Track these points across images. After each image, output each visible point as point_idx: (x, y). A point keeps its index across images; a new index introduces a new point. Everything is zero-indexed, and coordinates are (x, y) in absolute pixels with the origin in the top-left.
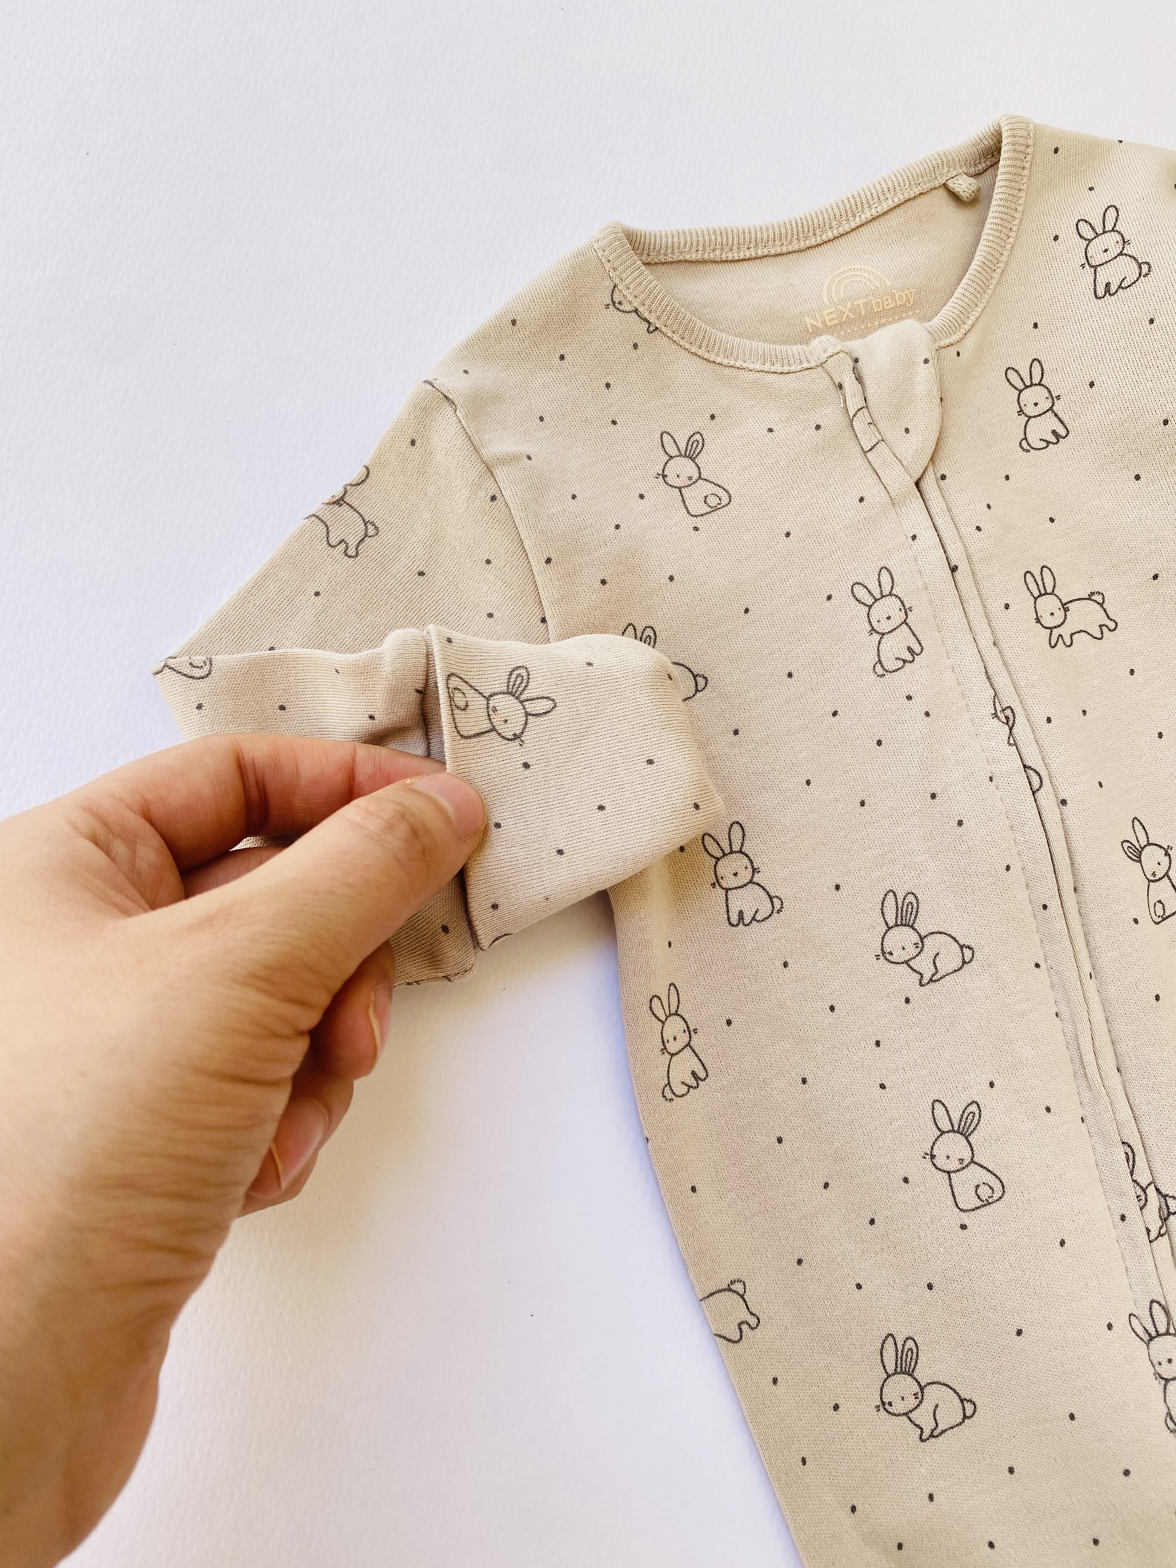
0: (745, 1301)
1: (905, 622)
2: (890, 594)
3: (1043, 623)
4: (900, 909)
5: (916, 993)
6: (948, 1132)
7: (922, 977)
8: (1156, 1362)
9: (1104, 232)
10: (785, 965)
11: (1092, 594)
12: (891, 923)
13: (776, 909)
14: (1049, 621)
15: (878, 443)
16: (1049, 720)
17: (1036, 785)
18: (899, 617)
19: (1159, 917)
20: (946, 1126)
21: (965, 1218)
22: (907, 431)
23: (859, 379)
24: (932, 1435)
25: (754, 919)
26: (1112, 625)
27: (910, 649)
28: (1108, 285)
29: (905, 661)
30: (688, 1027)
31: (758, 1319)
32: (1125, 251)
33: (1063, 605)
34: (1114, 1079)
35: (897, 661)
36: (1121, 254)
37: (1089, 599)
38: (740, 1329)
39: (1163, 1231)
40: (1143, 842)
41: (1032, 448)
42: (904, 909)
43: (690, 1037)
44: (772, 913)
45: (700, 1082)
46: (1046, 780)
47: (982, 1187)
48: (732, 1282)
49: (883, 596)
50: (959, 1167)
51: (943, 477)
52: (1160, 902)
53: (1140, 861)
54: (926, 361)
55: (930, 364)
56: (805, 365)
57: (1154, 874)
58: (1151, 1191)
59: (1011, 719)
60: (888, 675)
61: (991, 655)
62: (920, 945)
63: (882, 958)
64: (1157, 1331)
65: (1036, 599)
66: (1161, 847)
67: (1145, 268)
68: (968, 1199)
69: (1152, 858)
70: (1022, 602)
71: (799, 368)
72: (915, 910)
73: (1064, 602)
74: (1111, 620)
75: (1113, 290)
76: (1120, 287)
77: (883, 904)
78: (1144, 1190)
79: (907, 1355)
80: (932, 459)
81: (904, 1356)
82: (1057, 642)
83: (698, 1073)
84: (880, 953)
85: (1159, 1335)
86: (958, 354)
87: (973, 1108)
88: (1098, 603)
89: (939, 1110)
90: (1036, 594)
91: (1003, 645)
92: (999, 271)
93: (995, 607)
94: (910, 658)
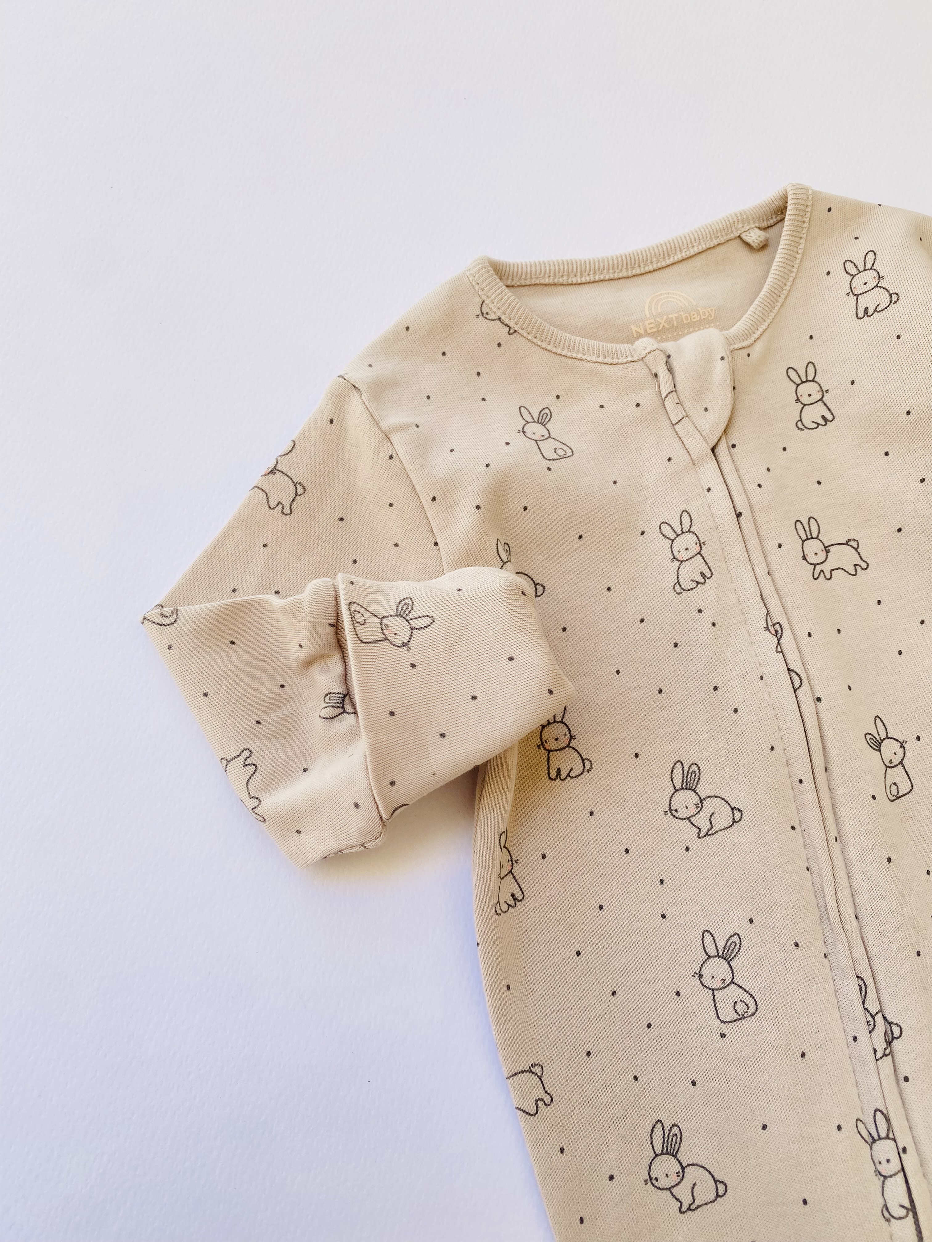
0: (542, 1082)
1: (699, 553)
2: (689, 531)
3: (808, 560)
4: (685, 776)
5: (695, 843)
6: (714, 957)
7: (700, 831)
8: (876, 1162)
9: (865, 270)
10: (592, 813)
11: (849, 540)
12: (678, 786)
13: (586, 769)
14: (813, 559)
15: (683, 418)
16: (810, 635)
17: (797, 685)
18: (695, 549)
19: (893, 796)
20: (712, 951)
21: (724, 1028)
22: (706, 410)
23: (670, 370)
24: (689, 1209)
25: (568, 775)
26: (864, 565)
27: (702, 574)
28: (866, 309)
29: (698, 583)
30: (511, 858)
31: (552, 1098)
32: (880, 285)
33: (825, 547)
34: (851, 925)
35: (692, 582)
36: (877, 286)
37: (847, 544)
38: (537, 1105)
39: (887, 1052)
40: (883, 736)
41: (806, 428)
42: (689, 776)
43: (512, 866)
44: (583, 771)
45: (517, 903)
46: (805, 681)
47: (739, 1003)
48: (533, 1065)
49: (683, 533)
50: (722, 985)
51: (734, 446)
52: (895, 784)
53: (880, 751)
54: (722, 358)
55: (725, 361)
56: (630, 359)
57: (891, 762)
58: (880, 1019)
59: (780, 632)
60: (684, 593)
61: (766, 582)
62: (700, 805)
63: (669, 813)
64: (879, 1135)
65: (803, 541)
66: (897, 740)
67: (894, 298)
68: (728, 1013)
69: (890, 749)
70: (792, 543)
71: (625, 361)
72: (697, 778)
73: (826, 545)
74: (864, 561)
75: (870, 313)
76: (875, 311)
77: (672, 771)
78: (873, 1017)
79: (672, 1139)
80: (725, 431)
81: (670, 1140)
82: (819, 575)
83: (516, 895)
84: (667, 809)
85: (880, 1138)
86: (749, 355)
87: (735, 939)
88: (854, 548)
89: (708, 939)
90: (804, 538)
91: (776, 575)
92: (783, 297)
93: (771, 546)
94: (703, 581)
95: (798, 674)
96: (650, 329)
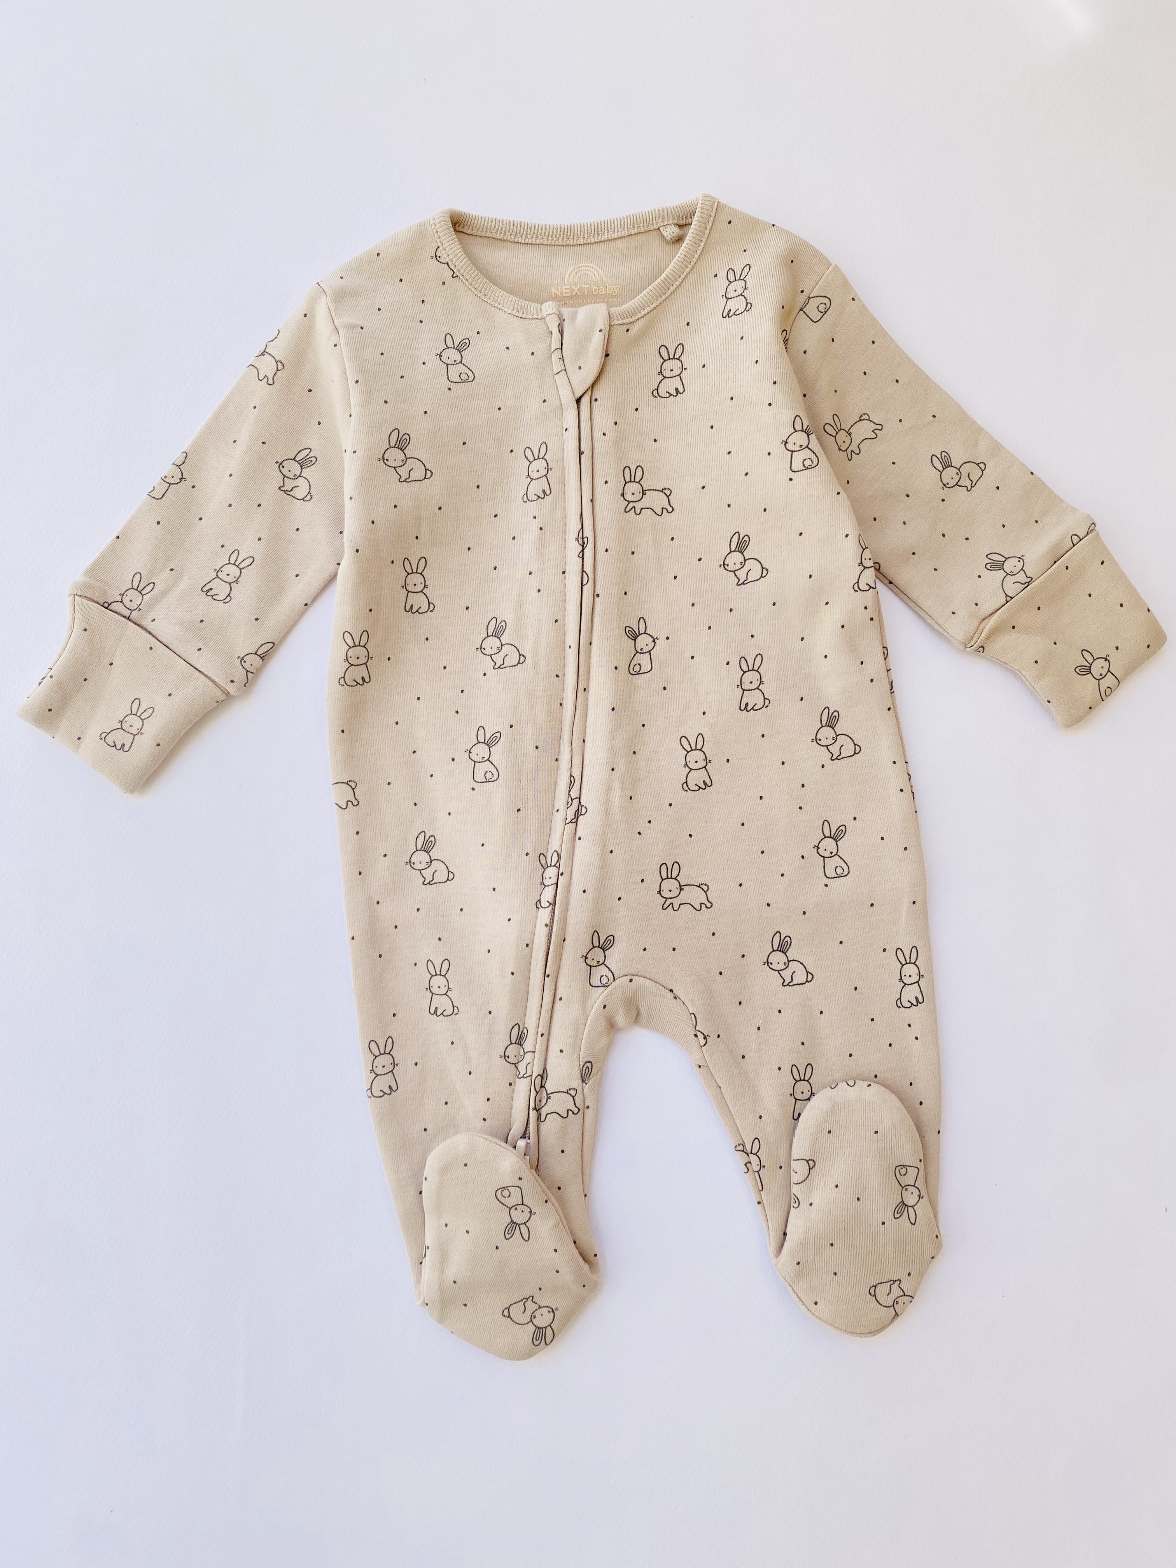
0: (354, 792)
1: (546, 475)
2: (543, 458)
3: (625, 498)
4: (496, 628)
5: (490, 672)
6: (481, 743)
7: (495, 664)
9: (740, 279)
10: (427, 639)
11: (665, 489)
12: (490, 634)
13: (430, 609)
14: (629, 497)
15: (561, 371)
16: (607, 550)
17: (584, 583)
18: (543, 472)
19: (635, 672)
20: (481, 739)
21: (475, 785)
22: (580, 368)
23: (561, 332)
24: (429, 883)
25: (417, 611)
26: (670, 509)
27: (544, 491)
28: (730, 311)
29: (539, 497)
30: (368, 655)
31: (358, 802)
32: (745, 294)
33: (643, 491)
35: (535, 496)
36: (742, 294)
37: (662, 491)
38: (347, 804)
39: (574, 821)
40: (642, 631)
41: (659, 396)
42: (498, 629)
43: (368, 660)
44: (428, 611)
45: (365, 683)
46: (591, 581)
47: (488, 773)
48: (350, 781)
49: (539, 459)
50: (481, 761)
51: (594, 400)
52: (639, 664)
53: (635, 640)
54: (602, 330)
55: (603, 332)
56: (535, 316)
57: (641, 649)
58: (576, 802)
59: (585, 544)
61: (587, 505)
62: (500, 649)
63: (479, 650)
65: (626, 483)
66: (651, 636)
67: (749, 307)
68: (480, 777)
69: (643, 641)
70: (616, 483)
71: (531, 317)
72: (503, 630)
73: (644, 489)
74: (671, 506)
75: (731, 314)
76: (734, 314)
77: (489, 623)
78: (572, 800)
79: (429, 843)
80: (591, 387)
81: (427, 844)
82: (631, 510)
83: (365, 678)
84: (479, 647)
85: (551, 866)
86: (628, 331)
87: (498, 735)
88: (666, 495)
89: (481, 731)
90: (628, 479)
91: (597, 504)
92: (675, 286)
93: (599, 481)
94: (543, 496)
95: (587, 575)
96: (566, 293)
